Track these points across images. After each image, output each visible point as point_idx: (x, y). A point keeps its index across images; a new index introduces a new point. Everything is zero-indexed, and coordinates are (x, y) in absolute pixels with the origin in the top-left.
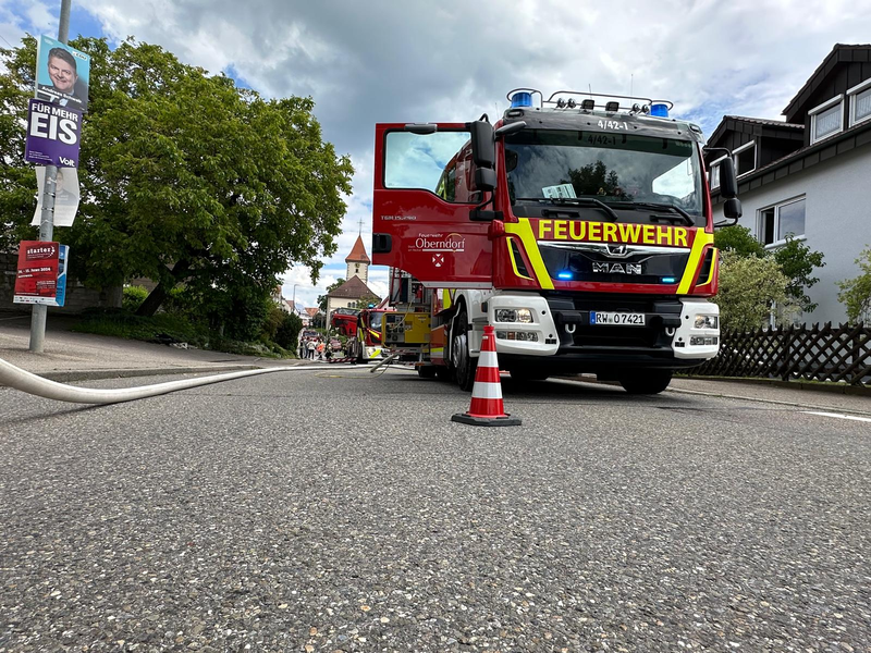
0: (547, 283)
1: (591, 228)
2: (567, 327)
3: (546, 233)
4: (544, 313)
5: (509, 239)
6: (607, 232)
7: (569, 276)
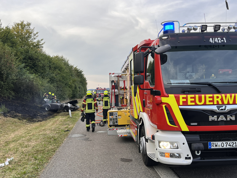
2: (196, 152)
3: (183, 102)
4: (184, 144)
5: (164, 106)
6: (216, 100)
7: (196, 124)
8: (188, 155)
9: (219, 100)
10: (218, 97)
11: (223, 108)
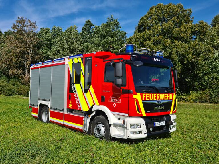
0: (144, 115)
1: (154, 96)
2: (150, 129)
3: (144, 98)
4: (144, 124)
5: (135, 100)
6: (157, 97)
7: (149, 112)
8: (145, 132)
9: (158, 97)
10: (158, 96)
11: (160, 102)
